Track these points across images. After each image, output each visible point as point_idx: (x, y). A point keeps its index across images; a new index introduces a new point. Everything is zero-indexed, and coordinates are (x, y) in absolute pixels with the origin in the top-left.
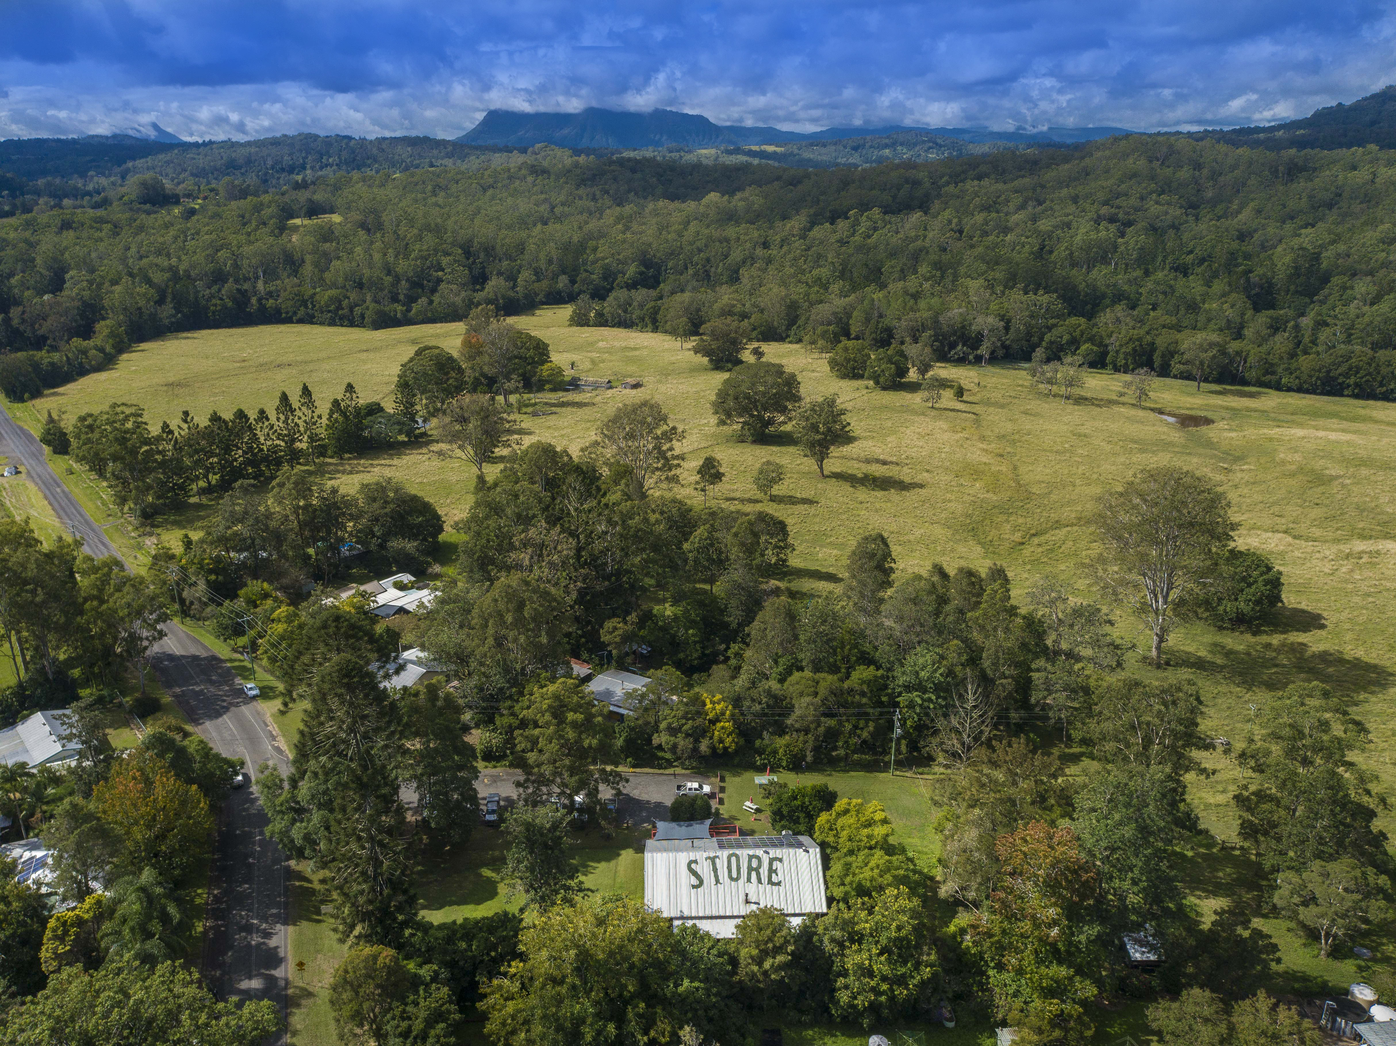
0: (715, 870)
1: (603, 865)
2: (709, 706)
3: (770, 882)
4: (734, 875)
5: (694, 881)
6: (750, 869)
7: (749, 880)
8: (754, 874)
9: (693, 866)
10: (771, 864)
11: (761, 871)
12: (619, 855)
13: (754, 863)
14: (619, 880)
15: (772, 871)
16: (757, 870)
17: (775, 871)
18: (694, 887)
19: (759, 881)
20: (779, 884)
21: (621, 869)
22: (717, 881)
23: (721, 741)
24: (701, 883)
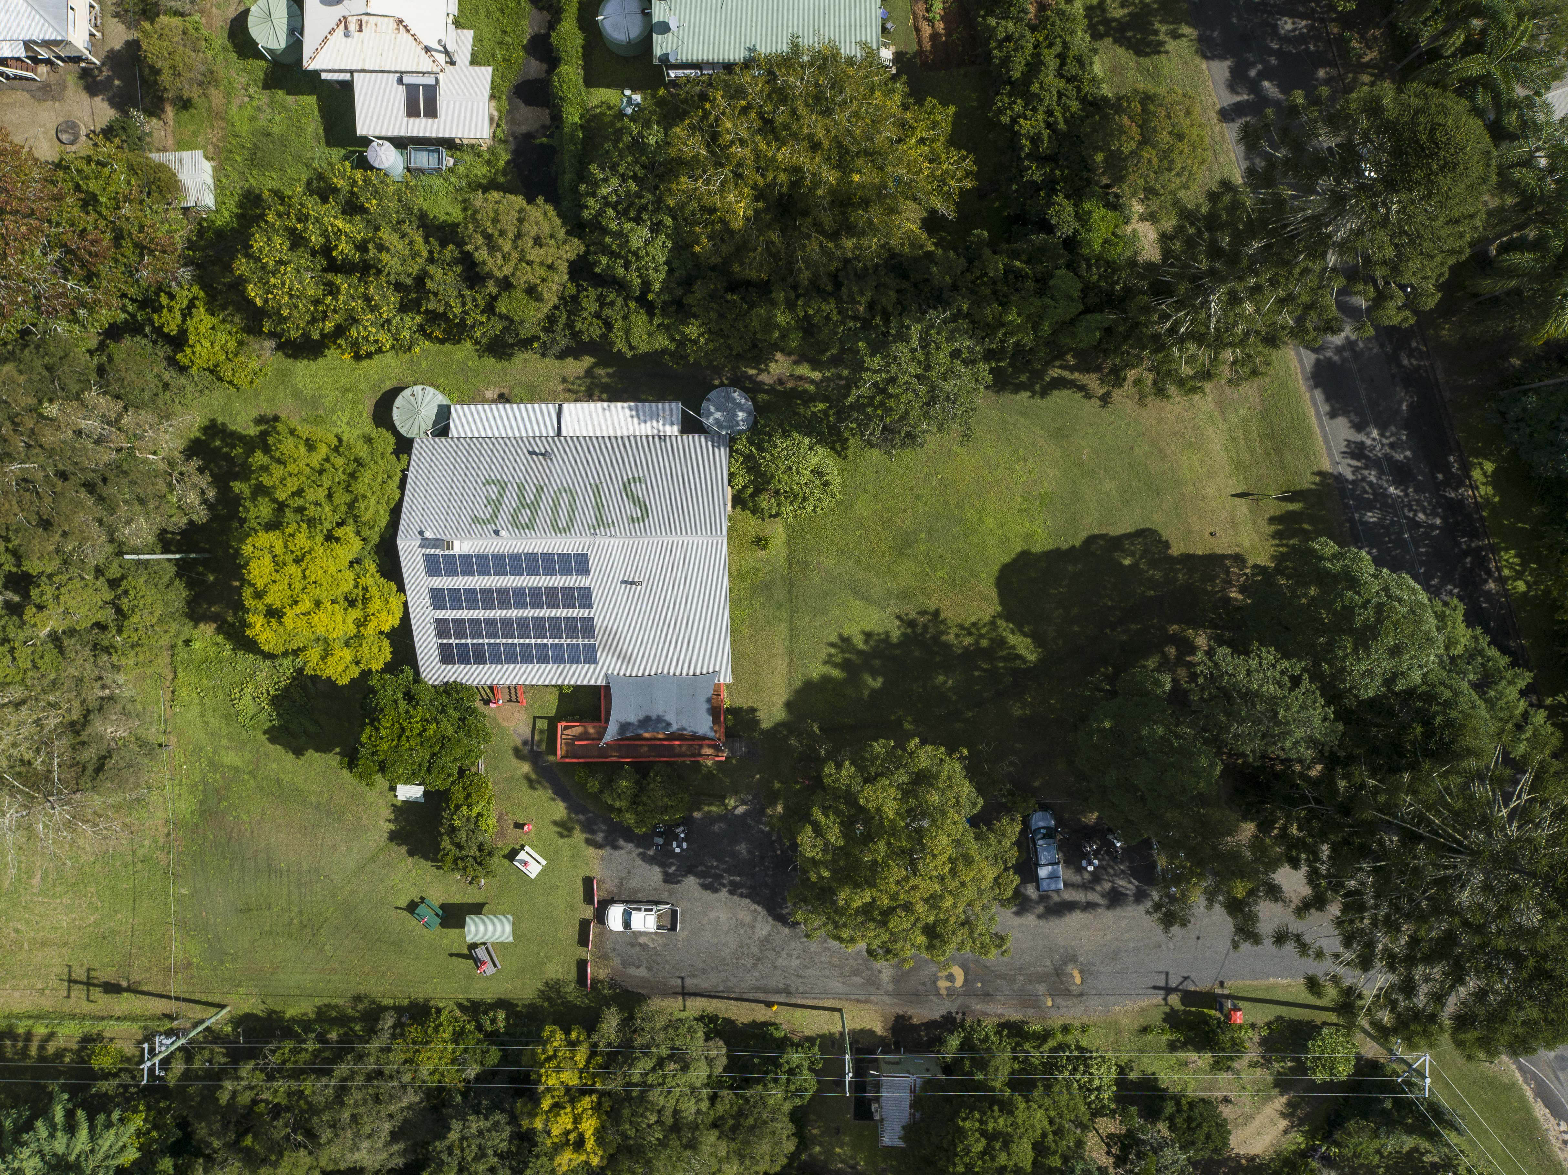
0: (599, 507)
1: (817, 670)
2: (589, 1126)
3: (502, 486)
4: (565, 498)
5: (638, 489)
6: (534, 507)
7: (540, 489)
8: (529, 499)
9: (638, 513)
10: (495, 515)
11: (515, 503)
12: (788, 705)
13: (525, 516)
14: (783, 627)
15: (496, 504)
16: (522, 504)
17: (489, 501)
18: (640, 480)
19: (521, 488)
20: (488, 482)
21: (781, 664)
22: (597, 489)
23: (573, 1045)
24: (626, 486)
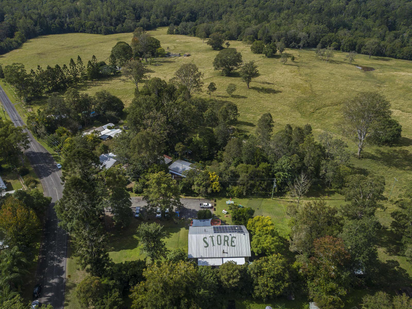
0: (213, 241)
1: (174, 234)
2: (211, 176)
3: (232, 245)
5: (206, 245)
6: (225, 241)
7: (224, 245)
8: (226, 242)
10: (232, 239)
11: (228, 241)
12: (180, 230)
13: (226, 239)
14: (180, 240)
15: (232, 241)
16: (227, 241)
18: (205, 247)
19: (228, 245)
20: (234, 246)
21: (181, 235)
23: (215, 188)
24: (208, 245)
